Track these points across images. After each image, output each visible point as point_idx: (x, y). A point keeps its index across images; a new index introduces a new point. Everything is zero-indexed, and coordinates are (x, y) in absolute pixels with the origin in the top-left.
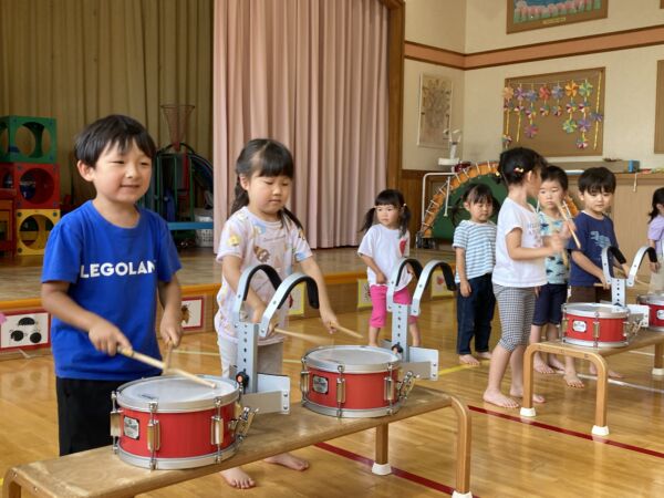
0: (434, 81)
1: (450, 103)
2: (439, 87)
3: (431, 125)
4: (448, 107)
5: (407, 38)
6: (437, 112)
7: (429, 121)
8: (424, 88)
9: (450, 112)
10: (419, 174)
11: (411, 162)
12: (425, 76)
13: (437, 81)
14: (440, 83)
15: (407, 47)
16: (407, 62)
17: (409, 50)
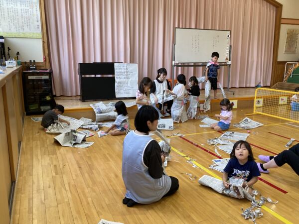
2: (294, 33)
3: (290, 46)
4: (297, 39)
5: (282, 17)
6: (292, 41)
7: (289, 44)
8: (288, 33)
9: (297, 41)
10: (284, 63)
11: (280, 59)
12: (288, 29)
13: (293, 30)
15: (282, 20)
16: (282, 26)
17: (283, 21)
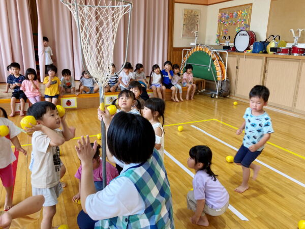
0: (190, 11)
1: (199, 20)
2: (193, 14)
4: (197, 21)
6: (192, 24)
7: (187, 28)
8: (184, 14)
9: (198, 23)
10: (181, 49)
11: (176, 45)
12: (185, 10)
13: (192, 11)
14: (193, 12)
16: (176, 5)
